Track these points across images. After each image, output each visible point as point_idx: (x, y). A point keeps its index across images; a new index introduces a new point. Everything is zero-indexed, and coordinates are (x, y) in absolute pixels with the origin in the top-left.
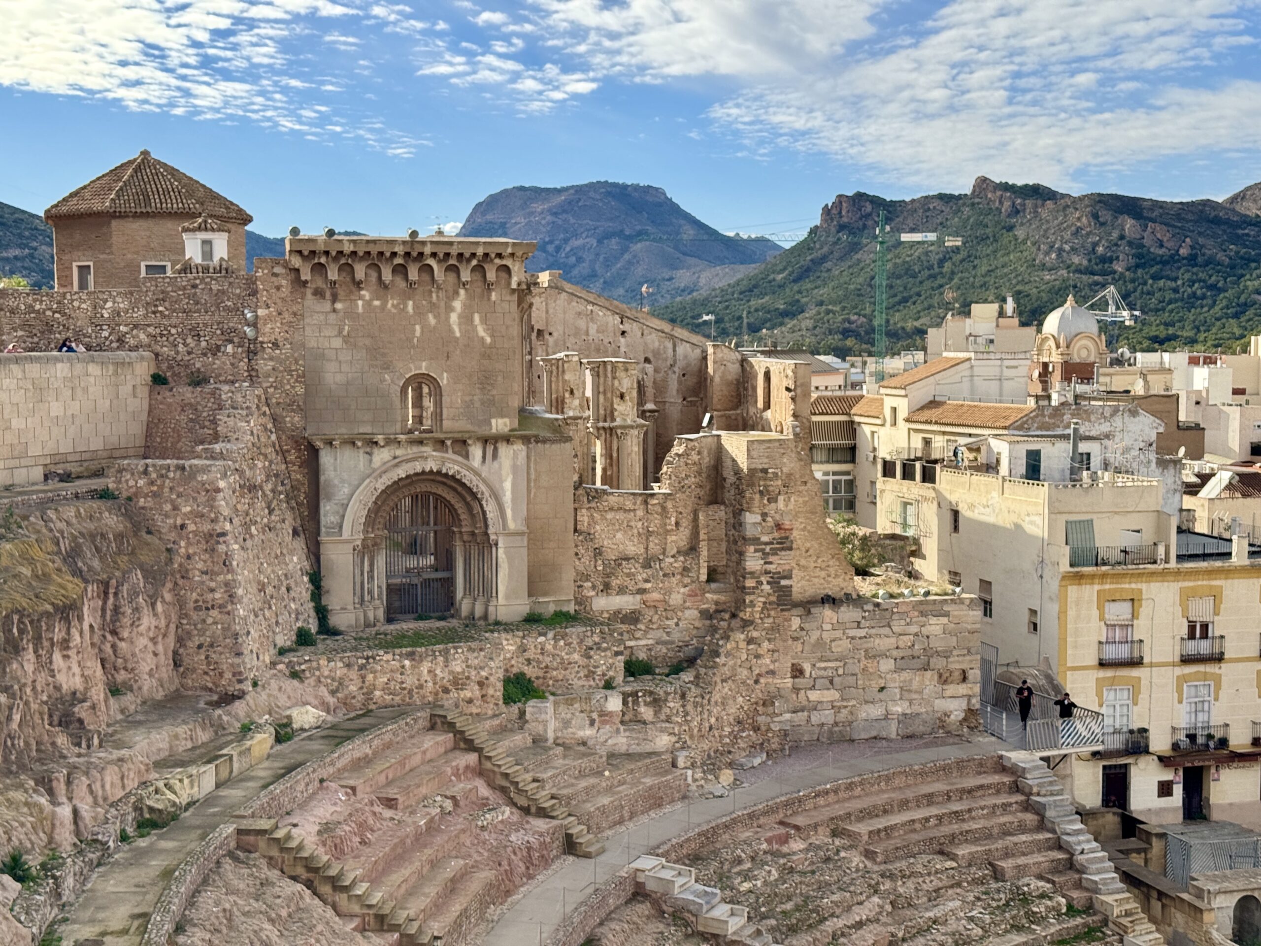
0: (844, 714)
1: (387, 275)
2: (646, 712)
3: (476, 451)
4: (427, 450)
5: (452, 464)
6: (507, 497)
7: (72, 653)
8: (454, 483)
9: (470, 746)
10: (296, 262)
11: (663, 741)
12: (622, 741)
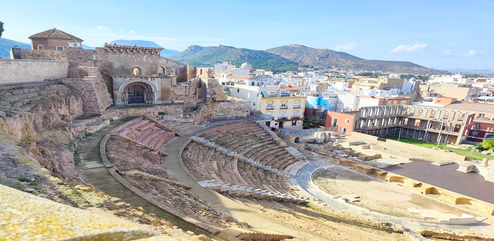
0: (224, 116)
1: (128, 51)
2: (188, 116)
3: (149, 79)
4: (139, 78)
5: (144, 81)
6: (157, 86)
7: (62, 109)
8: (145, 84)
9: (153, 122)
10: (106, 48)
11: (192, 120)
12: (183, 120)
